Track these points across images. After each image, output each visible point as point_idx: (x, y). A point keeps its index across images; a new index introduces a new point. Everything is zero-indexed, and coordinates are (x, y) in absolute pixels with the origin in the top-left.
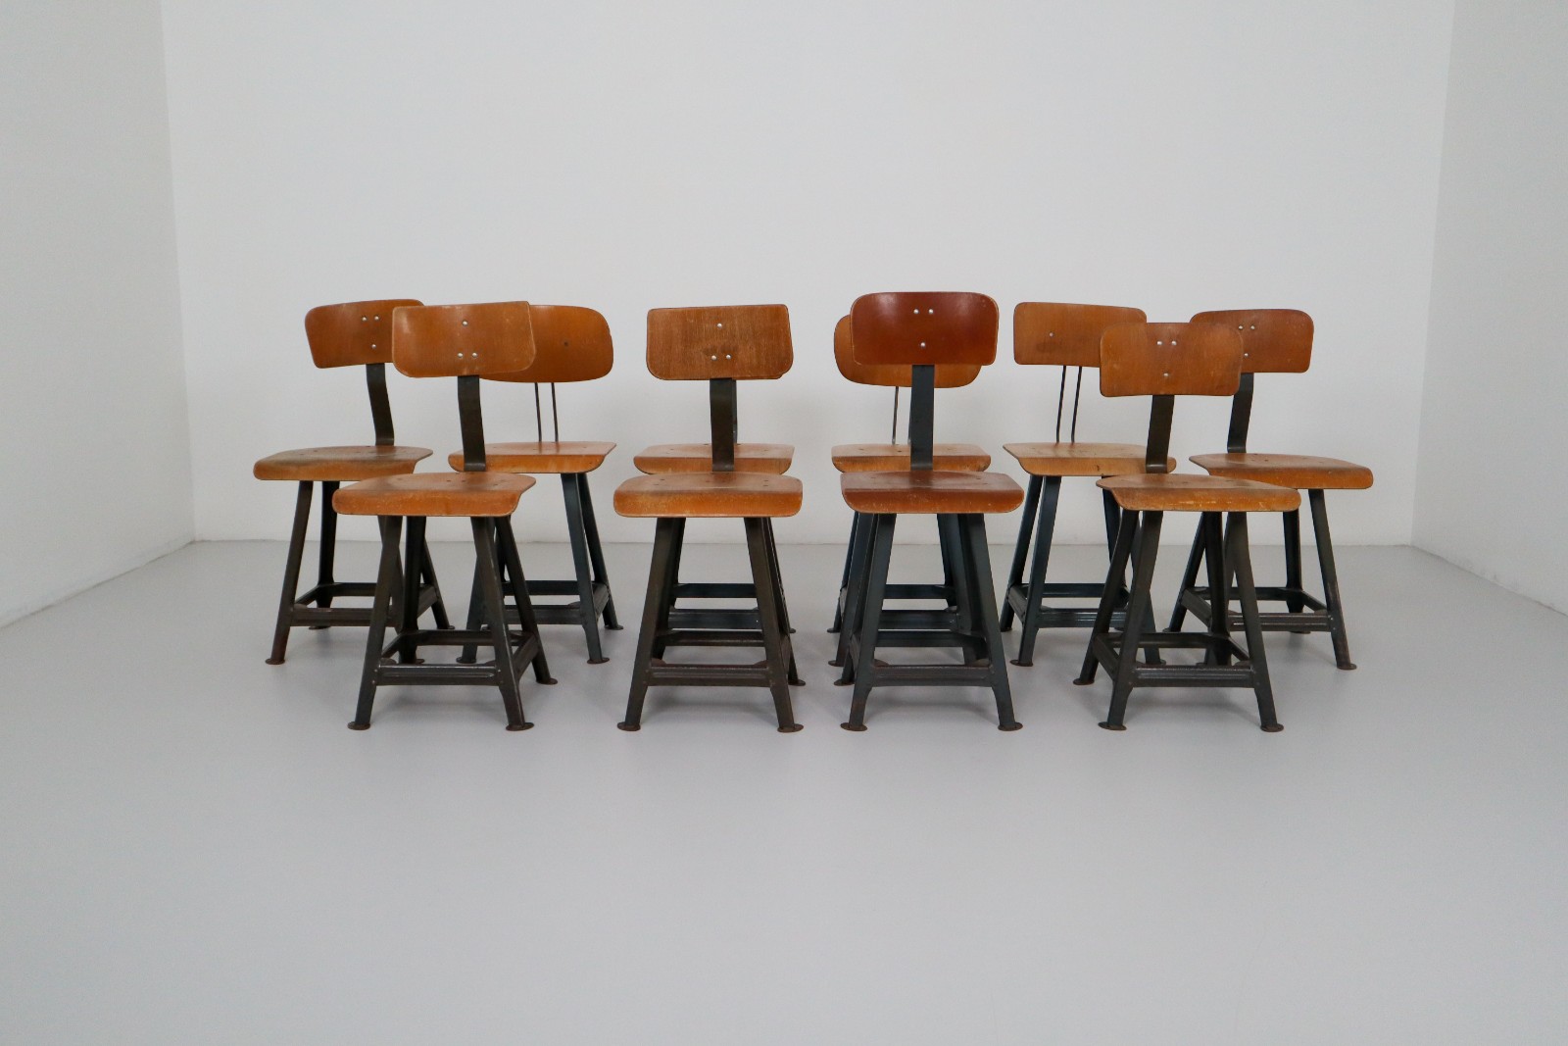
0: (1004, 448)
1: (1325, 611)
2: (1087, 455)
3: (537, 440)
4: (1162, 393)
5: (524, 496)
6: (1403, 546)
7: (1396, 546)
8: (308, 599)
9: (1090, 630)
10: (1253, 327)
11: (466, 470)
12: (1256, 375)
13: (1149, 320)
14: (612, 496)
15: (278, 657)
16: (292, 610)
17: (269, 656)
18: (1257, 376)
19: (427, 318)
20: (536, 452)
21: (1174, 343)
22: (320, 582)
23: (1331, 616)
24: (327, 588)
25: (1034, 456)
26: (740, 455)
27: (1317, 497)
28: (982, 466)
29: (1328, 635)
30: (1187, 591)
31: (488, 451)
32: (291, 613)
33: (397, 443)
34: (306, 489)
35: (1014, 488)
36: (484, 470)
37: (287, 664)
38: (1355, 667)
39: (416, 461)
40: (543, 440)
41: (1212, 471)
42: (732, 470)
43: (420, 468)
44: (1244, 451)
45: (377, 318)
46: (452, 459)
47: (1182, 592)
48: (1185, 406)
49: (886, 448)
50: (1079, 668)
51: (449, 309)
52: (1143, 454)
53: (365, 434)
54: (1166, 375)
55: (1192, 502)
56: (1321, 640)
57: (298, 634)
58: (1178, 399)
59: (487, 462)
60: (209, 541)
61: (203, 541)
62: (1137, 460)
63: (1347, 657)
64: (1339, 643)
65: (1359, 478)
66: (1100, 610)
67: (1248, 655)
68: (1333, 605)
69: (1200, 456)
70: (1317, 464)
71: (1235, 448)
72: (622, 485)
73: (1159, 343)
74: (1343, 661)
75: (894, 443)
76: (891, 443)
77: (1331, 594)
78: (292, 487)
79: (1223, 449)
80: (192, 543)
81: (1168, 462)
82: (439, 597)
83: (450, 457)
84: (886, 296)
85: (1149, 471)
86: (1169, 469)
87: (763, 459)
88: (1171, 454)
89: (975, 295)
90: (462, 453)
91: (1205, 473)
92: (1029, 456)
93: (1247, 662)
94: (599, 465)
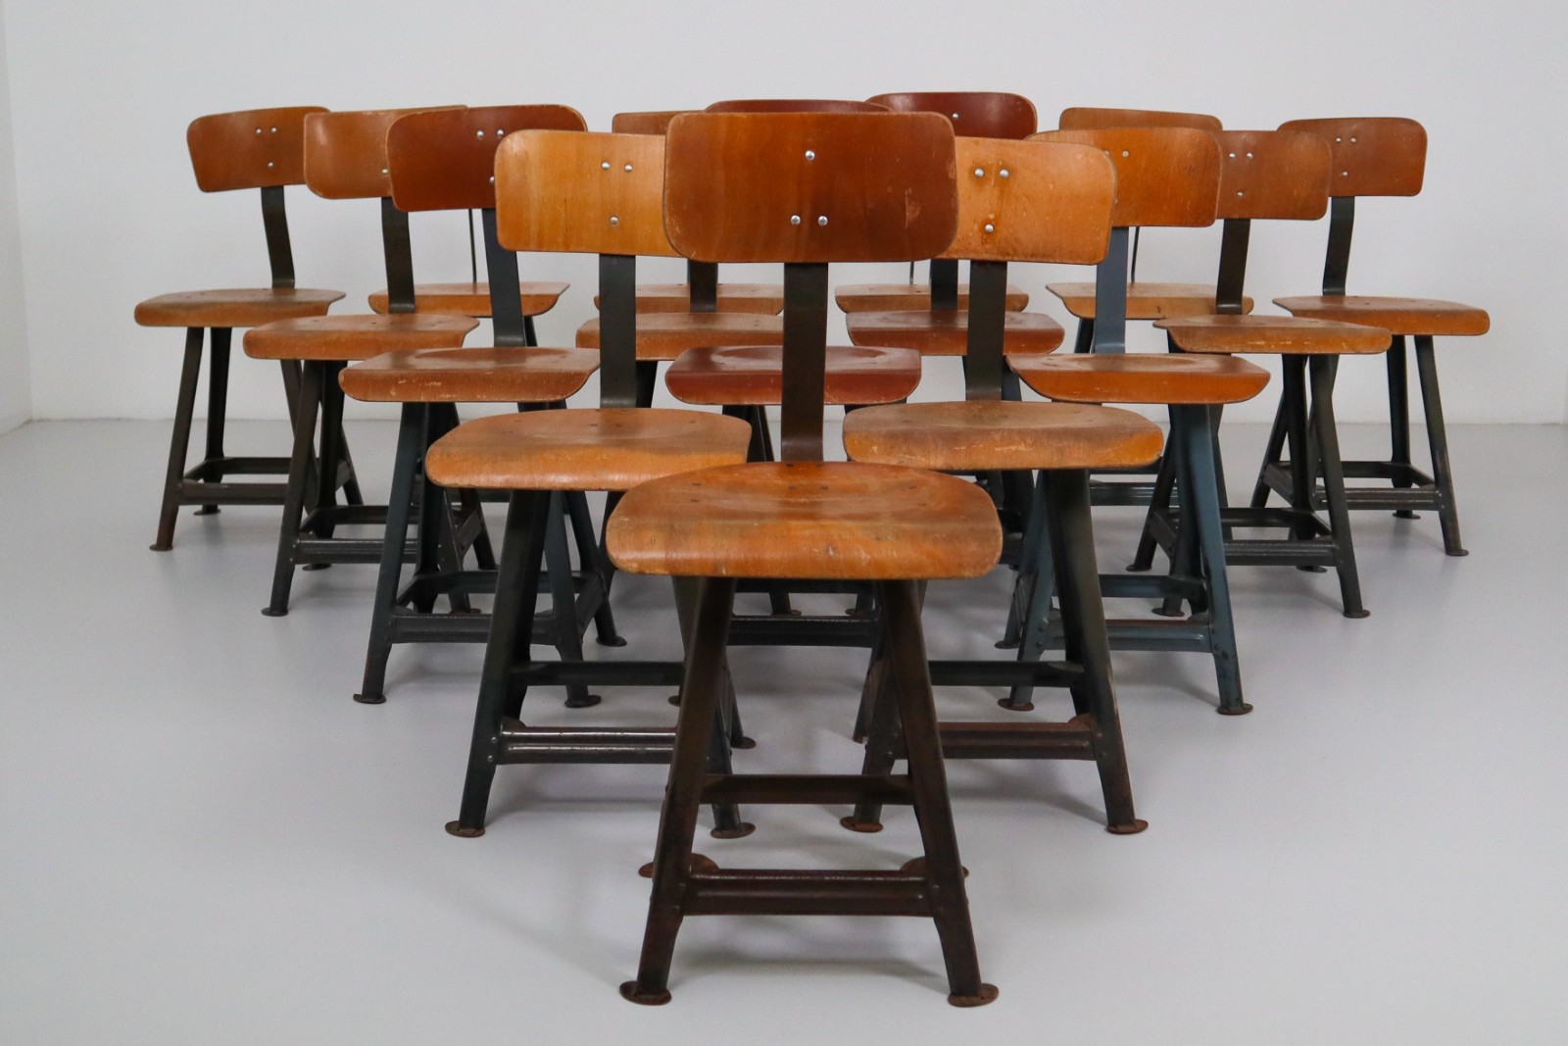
0: (1047, 288)
1: (1432, 486)
2: (1145, 295)
3: (471, 280)
4: (1236, 216)
5: (468, 336)
6: (1555, 425)
7: (1544, 424)
8: (197, 473)
9: (1147, 508)
10: (1353, 140)
11: (391, 311)
12: (1357, 198)
13: (1225, 128)
14: (575, 336)
15: (165, 541)
16: (180, 485)
17: (154, 542)
18: (1359, 201)
19: (348, 126)
20: (471, 293)
21: (1249, 155)
22: (207, 458)
23: (1440, 492)
24: (217, 463)
25: (1082, 295)
26: (722, 294)
27: (1424, 345)
28: (1019, 306)
29: (1436, 514)
30: (1270, 466)
31: (417, 292)
32: (177, 491)
33: (297, 286)
34: (194, 338)
35: (1050, 327)
36: (413, 311)
37: (176, 551)
38: (1466, 553)
39: (329, 303)
40: (478, 281)
41: (1296, 313)
42: (714, 311)
43: (334, 310)
44: (1343, 293)
45: (274, 130)
46: (373, 301)
47: (1265, 468)
48: (1263, 233)
49: (902, 288)
50: (1133, 553)
51: (370, 116)
52: (1213, 293)
53: (258, 275)
54: (1240, 194)
55: (1263, 343)
56: (1428, 521)
57: (187, 513)
58: (1254, 224)
59: (416, 303)
60: (49, 420)
61: (41, 421)
62: (1207, 300)
63: (1457, 540)
64: (1449, 524)
65: (1473, 322)
66: (1158, 485)
67: (1330, 529)
68: (1442, 478)
69: (1286, 299)
70: (1422, 307)
71: (1332, 290)
72: (585, 324)
73: (1232, 155)
74: (1452, 546)
75: (911, 283)
76: (908, 283)
77: (1439, 466)
78: (180, 334)
79: (1317, 289)
80: (29, 422)
81: (1243, 301)
82: (352, 474)
83: (370, 298)
84: (901, 98)
85: (1220, 312)
86: (1244, 311)
87: (751, 299)
88: (1246, 293)
89: (1008, 96)
90: (386, 293)
91: (1289, 314)
92: (1076, 295)
93: (1329, 537)
94: (552, 306)
